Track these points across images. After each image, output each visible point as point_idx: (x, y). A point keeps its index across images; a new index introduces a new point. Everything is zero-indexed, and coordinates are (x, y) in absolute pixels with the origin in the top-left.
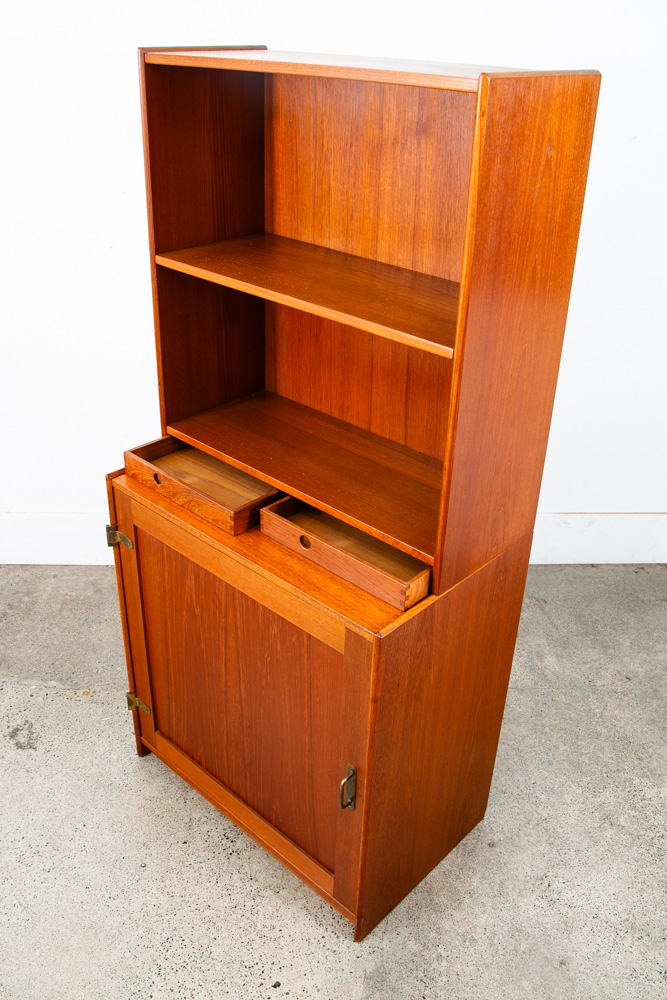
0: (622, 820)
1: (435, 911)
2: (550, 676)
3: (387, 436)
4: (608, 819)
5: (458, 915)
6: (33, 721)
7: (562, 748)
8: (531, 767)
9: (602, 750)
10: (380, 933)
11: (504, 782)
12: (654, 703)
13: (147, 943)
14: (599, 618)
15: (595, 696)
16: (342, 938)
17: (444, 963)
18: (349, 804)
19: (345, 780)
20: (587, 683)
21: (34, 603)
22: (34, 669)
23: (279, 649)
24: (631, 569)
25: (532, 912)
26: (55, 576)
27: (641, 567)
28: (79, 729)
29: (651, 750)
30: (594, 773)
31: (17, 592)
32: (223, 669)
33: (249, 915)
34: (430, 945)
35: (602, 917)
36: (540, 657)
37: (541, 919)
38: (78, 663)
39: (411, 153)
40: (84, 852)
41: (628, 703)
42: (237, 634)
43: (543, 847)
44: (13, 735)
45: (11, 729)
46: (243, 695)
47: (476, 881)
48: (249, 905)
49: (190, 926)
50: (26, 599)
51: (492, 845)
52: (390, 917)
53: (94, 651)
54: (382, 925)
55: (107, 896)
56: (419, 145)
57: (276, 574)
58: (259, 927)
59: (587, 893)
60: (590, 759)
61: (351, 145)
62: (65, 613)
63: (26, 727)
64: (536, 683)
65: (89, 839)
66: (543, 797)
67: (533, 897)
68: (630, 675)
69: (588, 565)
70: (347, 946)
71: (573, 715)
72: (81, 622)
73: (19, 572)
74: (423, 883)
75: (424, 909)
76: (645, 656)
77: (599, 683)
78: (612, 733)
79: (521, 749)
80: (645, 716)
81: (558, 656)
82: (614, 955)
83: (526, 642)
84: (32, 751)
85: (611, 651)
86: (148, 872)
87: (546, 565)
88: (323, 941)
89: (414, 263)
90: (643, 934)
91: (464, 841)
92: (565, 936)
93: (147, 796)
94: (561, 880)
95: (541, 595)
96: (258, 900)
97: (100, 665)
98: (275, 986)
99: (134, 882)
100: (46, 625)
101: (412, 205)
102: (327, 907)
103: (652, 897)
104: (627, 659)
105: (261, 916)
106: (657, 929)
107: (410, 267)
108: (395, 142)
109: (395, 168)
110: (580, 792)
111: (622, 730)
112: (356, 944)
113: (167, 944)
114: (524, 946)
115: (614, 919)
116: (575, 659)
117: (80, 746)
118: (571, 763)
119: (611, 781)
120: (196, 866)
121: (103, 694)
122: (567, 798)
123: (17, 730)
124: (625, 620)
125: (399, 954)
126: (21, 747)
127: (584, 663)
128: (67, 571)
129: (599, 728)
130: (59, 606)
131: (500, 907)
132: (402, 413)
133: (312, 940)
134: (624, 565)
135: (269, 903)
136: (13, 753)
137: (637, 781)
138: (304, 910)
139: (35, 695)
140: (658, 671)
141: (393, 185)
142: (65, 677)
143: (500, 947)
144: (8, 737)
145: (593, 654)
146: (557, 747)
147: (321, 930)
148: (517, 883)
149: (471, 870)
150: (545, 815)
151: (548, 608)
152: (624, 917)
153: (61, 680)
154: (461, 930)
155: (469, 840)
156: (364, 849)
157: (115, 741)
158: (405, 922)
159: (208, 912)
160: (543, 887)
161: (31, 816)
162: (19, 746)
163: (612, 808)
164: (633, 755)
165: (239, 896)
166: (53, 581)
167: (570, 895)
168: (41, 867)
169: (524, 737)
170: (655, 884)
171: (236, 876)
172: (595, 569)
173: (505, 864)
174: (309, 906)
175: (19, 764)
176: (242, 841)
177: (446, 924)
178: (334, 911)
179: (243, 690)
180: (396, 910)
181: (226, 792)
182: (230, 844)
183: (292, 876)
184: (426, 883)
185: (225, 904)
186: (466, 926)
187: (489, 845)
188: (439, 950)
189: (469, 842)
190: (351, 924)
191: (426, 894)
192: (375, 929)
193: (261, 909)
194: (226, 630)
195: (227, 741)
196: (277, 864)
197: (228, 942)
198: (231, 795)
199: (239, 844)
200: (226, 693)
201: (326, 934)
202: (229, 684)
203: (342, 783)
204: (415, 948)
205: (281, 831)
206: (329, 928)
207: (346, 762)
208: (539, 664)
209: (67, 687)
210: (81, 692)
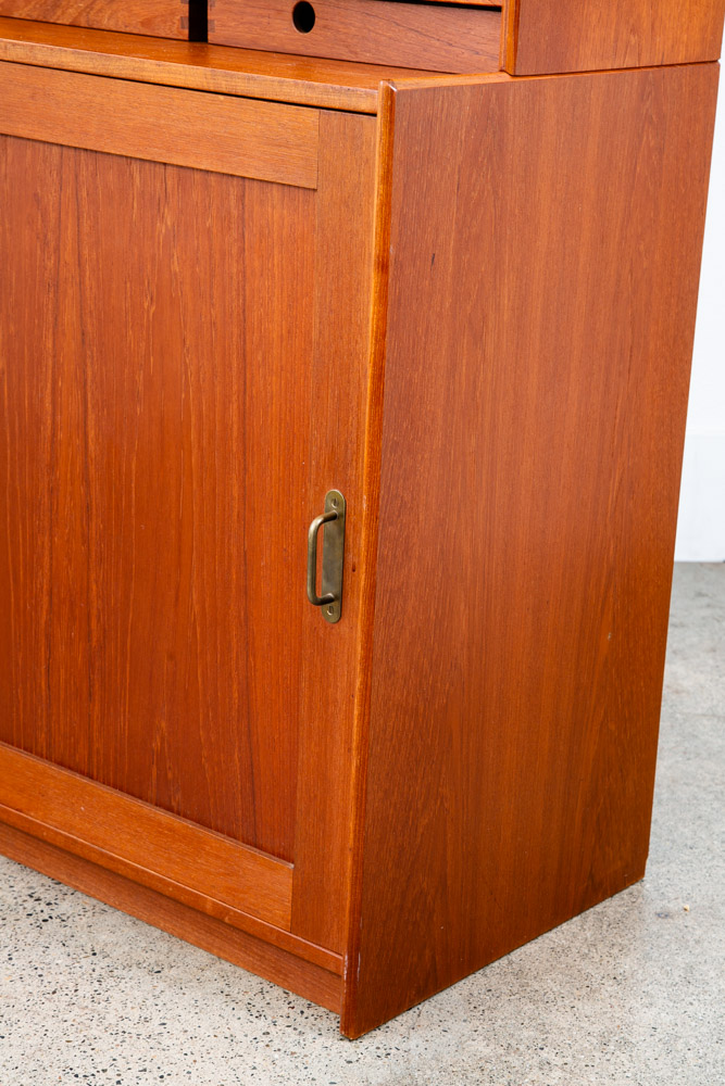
1: (534, 1001)
5: (585, 1008)
10: (403, 1030)
11: (688, 834)
16: (310, 1036)
17: (557, 1073)
18: (330, 600)
19: (318, 521)
23: (176, 267)
32: (48, 406)
33: (88, 1002)
34: (522, 1048)
42: (81, 282)
46: (92, 446)
47: (627, 964)
48: (86, 989)
51: (664, 915)
52: (425, 1007)
54: (407, 1018)
58: (111, 1019)
70: (324, 1046)
74: (504, 961)
75: (505, 998)
88: (266, 1039)
91: (599, 908)
96: (110, 982)
102: (278, 991)
105: (115, 1004)
112: (346, 1044)
125: (448, 1059)
131: (689, 999)
133: (240, 1037)
135: (132, 995)
138: (222, 997)
147: (262, 1024)
149: (617, 948)
154: (596, 1029)
155: (611, 907)
156: (362, 715)
158: (462, 1014)
165: (62, 978)
171: (57, 955)
173: (698, 942)
174: (234, 991)
176: (71, 904)
177: (559, 1019)
178: (292, 997)
179: (92, 434)
180: (442, 997)
181: (42, 765)
182: (43, 906)
183: (190, 949)
184: (510, 963)
185: (29, 989)
186: (608, 1023)
187: (659, 915)
188: (544, 1054)
189: (610, 912)
190: (332, 1016)
191: (510, 978)
192: (390, 1024)
193: (116, 995)
194: (57, 286)
195: (50, 611)
196: (157, 933)
197: (35, 1040)
198: (54, 769)
199: (65, 907)
200: (52, 467)
201: (272, 1030)
202: (60, 436)
203: (313, 527)
204: (487, 1051)
205: (169, 809)
206: (280, 1021)
207: (322, 491)
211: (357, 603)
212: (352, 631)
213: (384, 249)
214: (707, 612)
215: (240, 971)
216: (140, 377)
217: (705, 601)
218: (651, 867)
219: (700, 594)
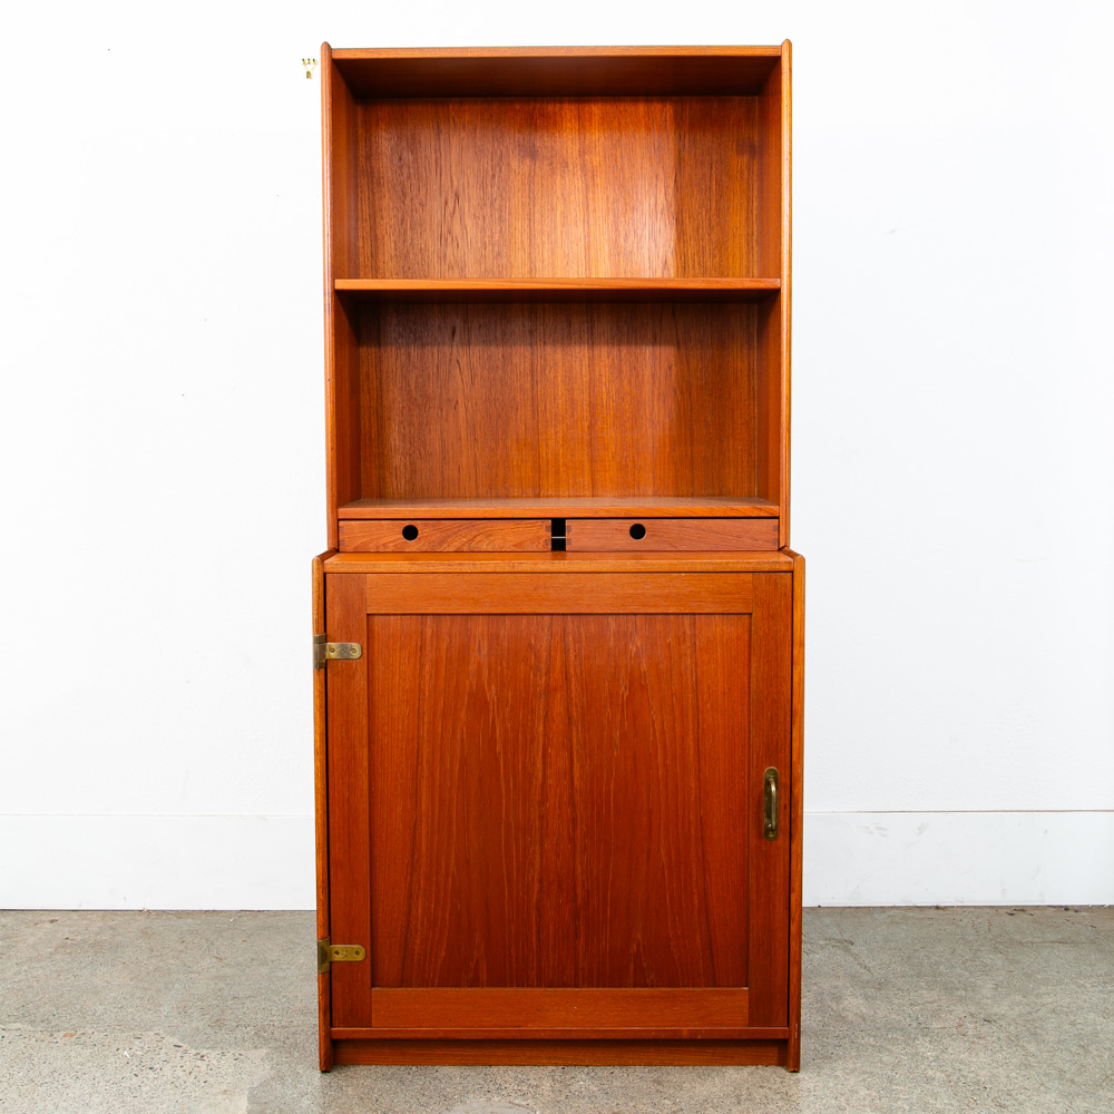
2: (850, 1017)
7: (863, 1092)
9: (935, 1095)
12: (1032, 1047)
14: (943, 960)
15: (928, 1039)
20: (915, 1025)
27: (1020, 911)
29: (1022, 1097)
36: (837, 998)
41: (986, 1047)
68: (991, 1018)
71: (885, 1059)
72: (82, 964)
76: (1019, 998)
77: (936, 1026)
78: (955, 1078)
79: (790, 1093)
80: (1015, 1060)
81: (867, 997)
85: (960, 993)
95: (846, 937)
104: (988, 1001)
111: (972, 1075)
116: (896, 1001)
121: (96, 1037)
124: (988, 961)
127: (912, 1005)
129: (930, 1072)
134: (990, 908)
140: (1041, 1014)
142: (38, 1020)
145: (930, 996)
151: (854, 949)
153: (32, 1022)
164: (989, 1102)
172: (941, 912)
208: (834, 1006)
209: (40, 1029)
210: (62, 1034)
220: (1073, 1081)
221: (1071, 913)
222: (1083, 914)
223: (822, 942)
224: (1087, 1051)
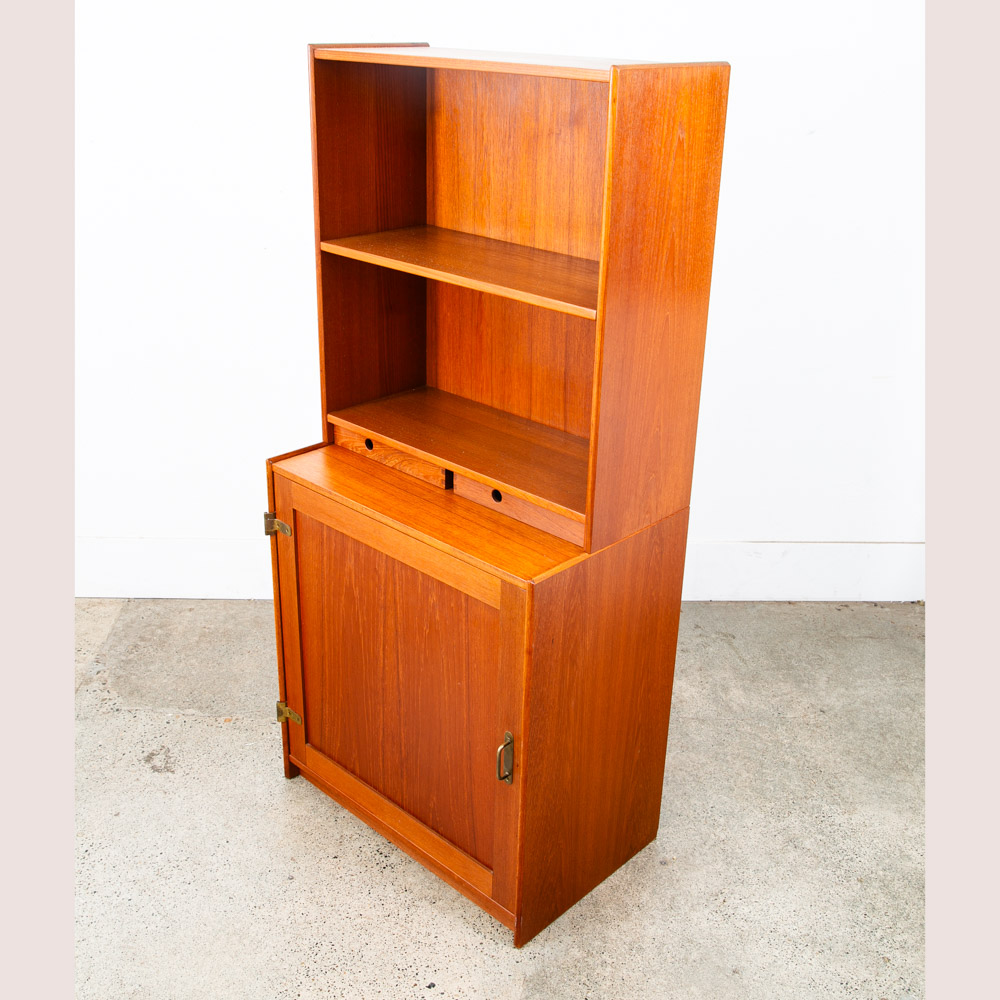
0: (807, 844)
1: (601, 922)
2: (735, 708)
3: (547, 423)
4: (793, 842)
5: (624, 926)
6: (170, 746)
7: (745, 775)
8: (710, 792)
9: (789, 778)
11: (679, 806)
12: (851, 735)
13: (294, 947)
14: (793, 654)
15: (785, 728)
16: (500, 945)
17: (609, 969)
18: (506, 777)
19: (502, 747)
20: (776, 715)
21: (168, 635)
22: (170, 698)
23: (437, 617)
24: (833, 607)
25: (705, 925)
26: (190, 610)
27: (846, 605)
28: (221, 754)
29: (843, 779)
30: (779, 799)
31: (150, 625)
32: (381, 652)
33: (403, 923)
34: (594, 952)
35: (781, 931)
36: (726, 689)
37: (714, 931)
38: (219, 693)
39: (565, 142)
40: (228, 866)
41: (821, 735)
42: (396, 610)
43: (720, 866)
44: (149, 759)
45: (146, 754)
46: (401, 677)
47: (645, 896)
48: (403, 914)
49: (341, 932)
50: (159, 631)
51: (664, 863)
52: (552, 926)
53: (237, 681)
54: (543, 933)
55: (252, 905)
56: (572, 135)
57: (435, 537)
58: (414, 934)
59: (765, 909)
60: (775, 786)
61: (510, 137)
62: (202, 645)
63: (163, 751)
64: (719, 714)
65: (232, 854)
66: (722, 821)
67: (707, 911)
68: (825, 708)
69: (785, 602)
70: (507, 952)
71: (758, 745)
72: (221, 653)
73: (151, 606)
74: (588, 896)
75: (588, 920)
76: (843, 690)
77: (790, 715)
78: (801, 763)
79: (699, 775)
80: (839, 747)
81: (745, 689)
82: (792, 966)
83: (710, 676)
84: (170, 774)
85: (806, 685)
86: (295, 884)
87: (737, 602)
88: (481, 947)
89: (569, 248)
90: (825, 948)
91: (634, 859)
92: (740, 947)
93: (295, 814)
94: (738, 896)
95: (730, 630)
96: (413, 909)
97: (243, 695)
98: (429, 987)
99: (281, 892)
100: (183, 656)
101: (567, 192)
102: (486, 916)
103: (836, 915)
104: (823, 693)
105: (415, 924)
106: (840, 944)
107: (566, 252)
108: (550, 133)
109: (550, 158)
110: (763, 816)
111: (812, 760)
112: (516, 950)
113: (316, 949)
114: (695, 955)
115: (793, 934)
116: (764, 693)
117: (222, 769)
118: (753, 790)
119: (797, 807)
120: (347, 879)
121: (246, 721)
122: (748, 822)
123: (153, 754)
124: (823, 656)
125: (561, 960)
126: (157, 771)
127: (774, 696)
128: (204, 604)
129: (787, 758)
130: (196, 638)
131: (671, 919)
132: (561, 398)
133: (470, 946)
134: (826, 603)
135: (424, 913)
136: (148, 776)
137: (826, 808)
138: (462, 919)
139: (171, 722)
140: (857, 704)
141: (549, 173)
142: (204, 706)
143: (669, 955)
144: (143, 761)
145: (786, 688)
146: (739, 774)
147: (479, 937)
148: (689, 898)
149: (641, 886)
150: (723, 837)
151: (736, 643)
152: (804, 932)
153: (200, 708)
154: (628, 940)
155: (639, 858)
156: (522, 827)
157: (260, 765)
158: (568, 931)
159: (359, 920)
160: (717, 902)
161: (169, 833)
162: (155, 769)
163: (797, 832)
164: (823, 783)
165: (392, 906)
166: (189, 614)
167: (746, 910)
168: (182, 879)
169: (703, 765)
170: (841, 903)
171: (390, 888)
172: (792, 606)
173: (678, 881)
174: (467, 915)
175: (155, 786)
176: (397, 856)
177: (613, 934)
178: (493, 920)
179: (401, 672)
180: (559, 920)
181: (381, 798)
182: (383, 858)
183: (449, 888)
184: (592, 896)
185: (378, 913)
186: (634, 935)
187: (661, 863)
188: (604, 956)
189: (639, 860)
190: (511, 932)
191: (592, 906)
192: (536, 937)
193: (416, 918)
194: (385, 608)
195: (383, 736)
196: (434, 877)
197: (380, 947)
198: (386, 801)
199: (393, 859)
200: (383, 680)
201: (484, 941)
202: (387, 668)
203: (499, 750)
204: (578, 955)
205: (438, 832)
206: (488, 935)
207: (503, 730)
208: (723, 696)
209: (207, 714)
210: (223, 719)
211: (519, 776)
212: (517, 789)
213: (530, 645)
214: (699, 640)
215: (471, 903)
216: (422, 657)
217: (699, 631)
218: (660, 831)
219: (697, 627)
220: (875, 766)
221: (879, 608)
222: (887, 609)
223: (713, 636)
224: (885, 739)
